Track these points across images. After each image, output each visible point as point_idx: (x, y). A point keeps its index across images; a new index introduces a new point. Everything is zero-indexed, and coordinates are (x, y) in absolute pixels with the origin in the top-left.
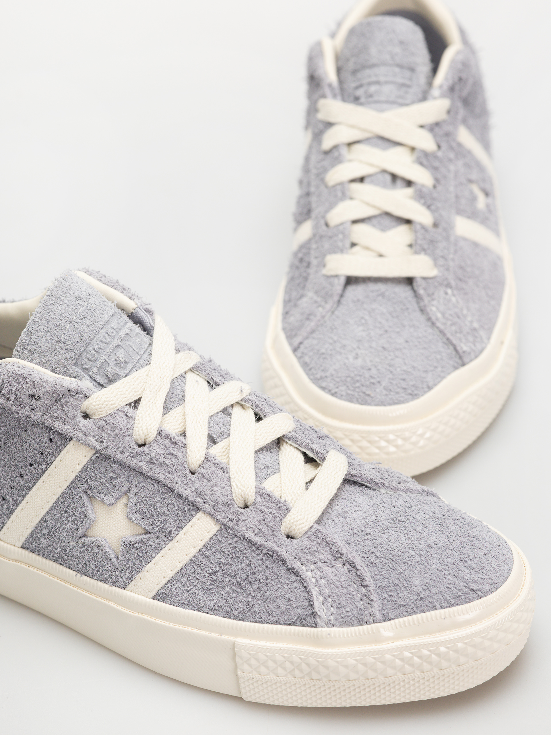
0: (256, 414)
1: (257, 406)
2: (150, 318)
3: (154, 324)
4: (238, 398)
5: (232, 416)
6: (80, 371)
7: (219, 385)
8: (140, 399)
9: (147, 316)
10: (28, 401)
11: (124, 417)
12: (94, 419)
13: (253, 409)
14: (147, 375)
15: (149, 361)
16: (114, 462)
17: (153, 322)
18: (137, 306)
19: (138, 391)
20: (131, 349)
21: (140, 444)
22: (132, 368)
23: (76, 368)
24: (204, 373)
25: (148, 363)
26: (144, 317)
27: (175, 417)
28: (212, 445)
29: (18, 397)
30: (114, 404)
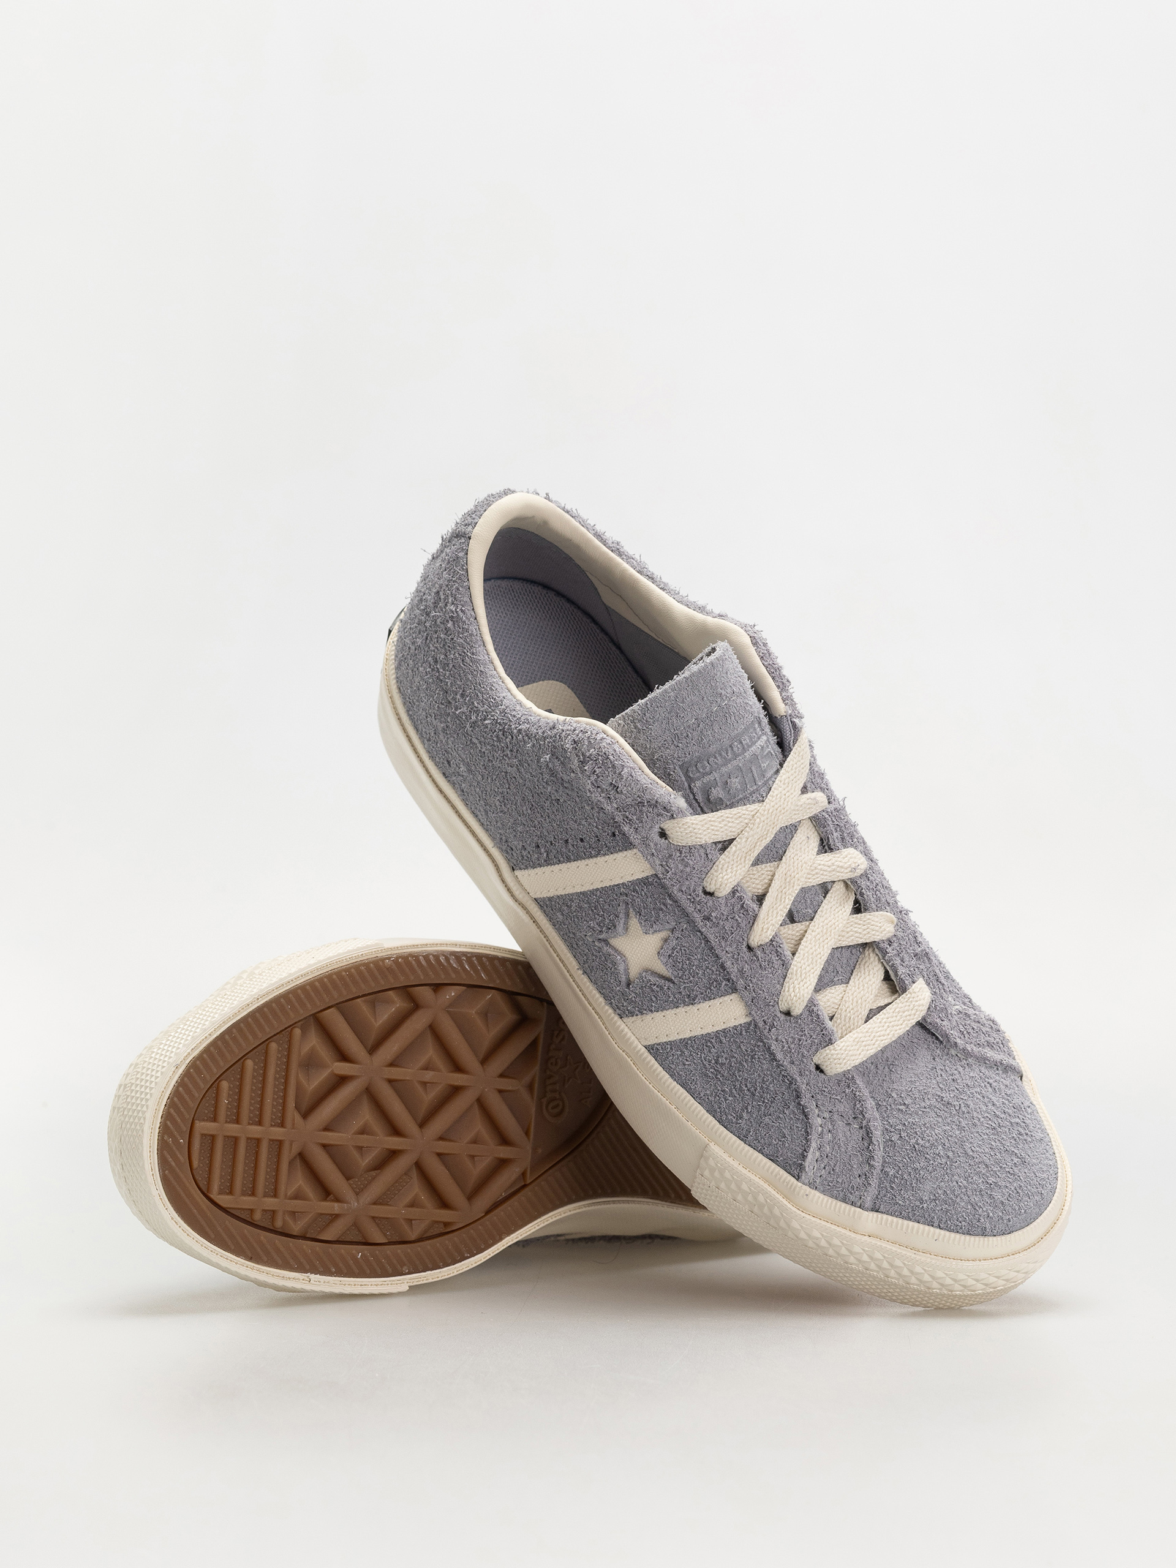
0: (856, 902)
1: (862, 894)
2: (793, 735)
3: (794, 745)
4: (846, 876)
5: (829, 895)
6: (682, 776)
7: (831, 850)
8: (731, 841)
9: (790, 731)
10: (607, 788)
11: (703, 856)
12: (670, 843)
13: (855, 894)
14: (753, 816)
15: (763, 797)
16: (670, 896)
17: (793, 742)
18: (785, 714)
19: (734, 832)
20: (750, 775)
21: (708, 890)
22: (741, 799)
23: (680, 770)
24: (821, 829)
25: (761, 799)
26: (788, 732)
27: (763, 874)
28: (788, 922)
29: (599, 779)
30: (700, 838)
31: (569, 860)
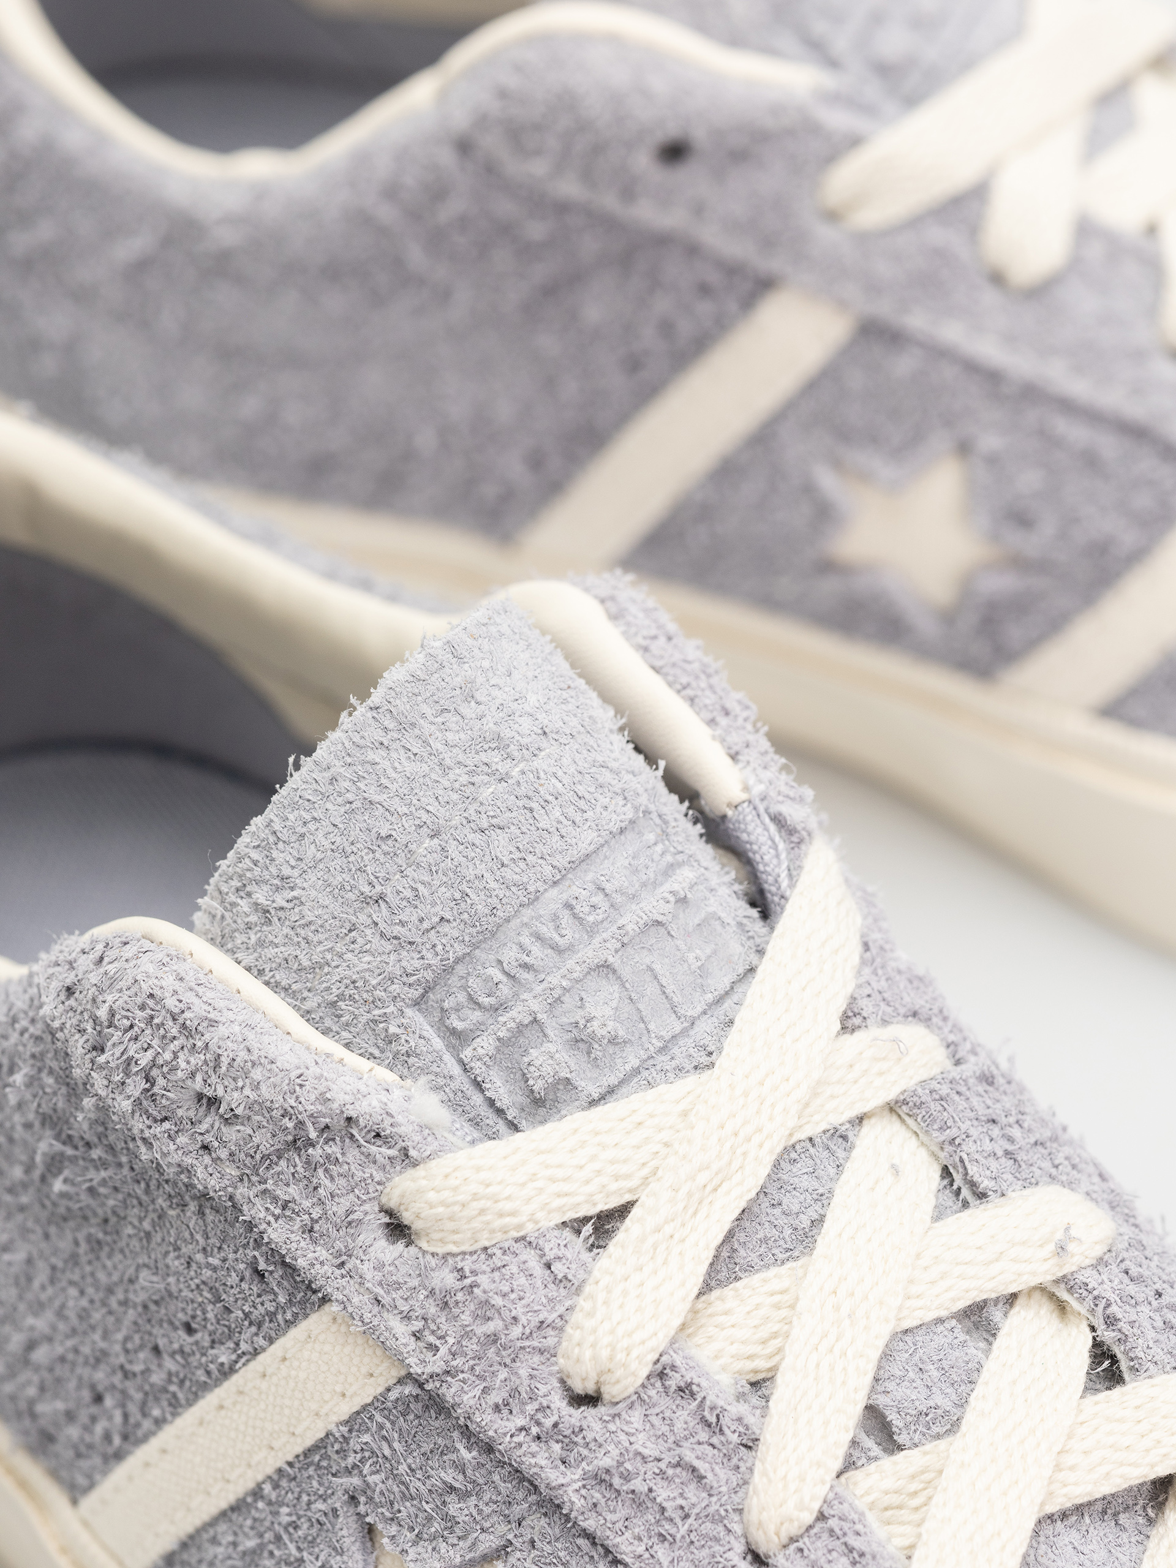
0: (1101, 1353)
1: (1111, 1321)
2: (783, 856)
3: (792, 886)
4: (1044, 1271)
5: (996, 1344)
6: (430, 1032)
7: (982, 1196)
8: (623, 1211)
9: (776, 848)
10: (192, 1114)
11: (538, 1270)
12: (424, 1252)
13: (1093, 1329)
14: (685, 1114)
15: (710, 1054)
16: (466, 1432)
17: (790, 876)
18: (744, 796)
19: (628, 1177)
20: (652, 989)
21: (579, 1388)
22: (636, 1071)
23: (419, 1018)
24: (935, 1134)
25: (705, 1060)
26: (764, 849)
27: (758, 1307)
28: (876, 1450)
29: (156, 1090)
30: (513, 1214)
31: (176, 1407)
